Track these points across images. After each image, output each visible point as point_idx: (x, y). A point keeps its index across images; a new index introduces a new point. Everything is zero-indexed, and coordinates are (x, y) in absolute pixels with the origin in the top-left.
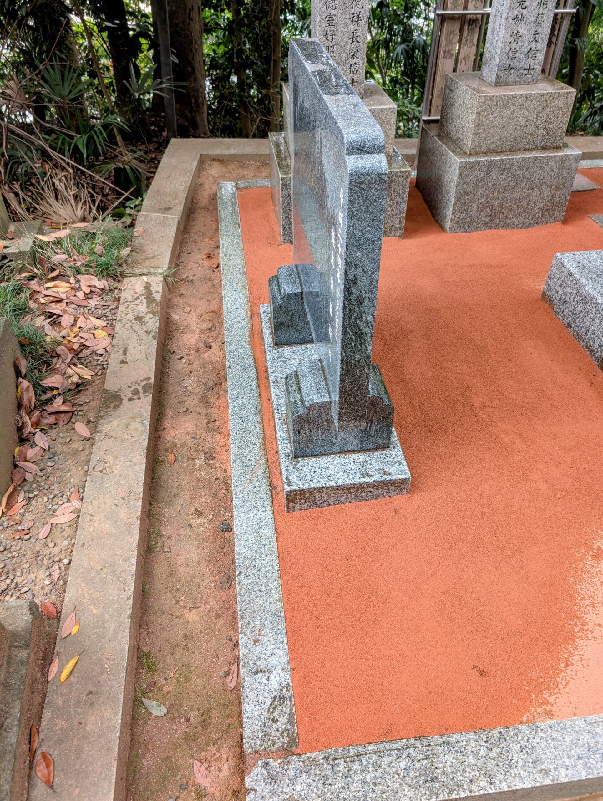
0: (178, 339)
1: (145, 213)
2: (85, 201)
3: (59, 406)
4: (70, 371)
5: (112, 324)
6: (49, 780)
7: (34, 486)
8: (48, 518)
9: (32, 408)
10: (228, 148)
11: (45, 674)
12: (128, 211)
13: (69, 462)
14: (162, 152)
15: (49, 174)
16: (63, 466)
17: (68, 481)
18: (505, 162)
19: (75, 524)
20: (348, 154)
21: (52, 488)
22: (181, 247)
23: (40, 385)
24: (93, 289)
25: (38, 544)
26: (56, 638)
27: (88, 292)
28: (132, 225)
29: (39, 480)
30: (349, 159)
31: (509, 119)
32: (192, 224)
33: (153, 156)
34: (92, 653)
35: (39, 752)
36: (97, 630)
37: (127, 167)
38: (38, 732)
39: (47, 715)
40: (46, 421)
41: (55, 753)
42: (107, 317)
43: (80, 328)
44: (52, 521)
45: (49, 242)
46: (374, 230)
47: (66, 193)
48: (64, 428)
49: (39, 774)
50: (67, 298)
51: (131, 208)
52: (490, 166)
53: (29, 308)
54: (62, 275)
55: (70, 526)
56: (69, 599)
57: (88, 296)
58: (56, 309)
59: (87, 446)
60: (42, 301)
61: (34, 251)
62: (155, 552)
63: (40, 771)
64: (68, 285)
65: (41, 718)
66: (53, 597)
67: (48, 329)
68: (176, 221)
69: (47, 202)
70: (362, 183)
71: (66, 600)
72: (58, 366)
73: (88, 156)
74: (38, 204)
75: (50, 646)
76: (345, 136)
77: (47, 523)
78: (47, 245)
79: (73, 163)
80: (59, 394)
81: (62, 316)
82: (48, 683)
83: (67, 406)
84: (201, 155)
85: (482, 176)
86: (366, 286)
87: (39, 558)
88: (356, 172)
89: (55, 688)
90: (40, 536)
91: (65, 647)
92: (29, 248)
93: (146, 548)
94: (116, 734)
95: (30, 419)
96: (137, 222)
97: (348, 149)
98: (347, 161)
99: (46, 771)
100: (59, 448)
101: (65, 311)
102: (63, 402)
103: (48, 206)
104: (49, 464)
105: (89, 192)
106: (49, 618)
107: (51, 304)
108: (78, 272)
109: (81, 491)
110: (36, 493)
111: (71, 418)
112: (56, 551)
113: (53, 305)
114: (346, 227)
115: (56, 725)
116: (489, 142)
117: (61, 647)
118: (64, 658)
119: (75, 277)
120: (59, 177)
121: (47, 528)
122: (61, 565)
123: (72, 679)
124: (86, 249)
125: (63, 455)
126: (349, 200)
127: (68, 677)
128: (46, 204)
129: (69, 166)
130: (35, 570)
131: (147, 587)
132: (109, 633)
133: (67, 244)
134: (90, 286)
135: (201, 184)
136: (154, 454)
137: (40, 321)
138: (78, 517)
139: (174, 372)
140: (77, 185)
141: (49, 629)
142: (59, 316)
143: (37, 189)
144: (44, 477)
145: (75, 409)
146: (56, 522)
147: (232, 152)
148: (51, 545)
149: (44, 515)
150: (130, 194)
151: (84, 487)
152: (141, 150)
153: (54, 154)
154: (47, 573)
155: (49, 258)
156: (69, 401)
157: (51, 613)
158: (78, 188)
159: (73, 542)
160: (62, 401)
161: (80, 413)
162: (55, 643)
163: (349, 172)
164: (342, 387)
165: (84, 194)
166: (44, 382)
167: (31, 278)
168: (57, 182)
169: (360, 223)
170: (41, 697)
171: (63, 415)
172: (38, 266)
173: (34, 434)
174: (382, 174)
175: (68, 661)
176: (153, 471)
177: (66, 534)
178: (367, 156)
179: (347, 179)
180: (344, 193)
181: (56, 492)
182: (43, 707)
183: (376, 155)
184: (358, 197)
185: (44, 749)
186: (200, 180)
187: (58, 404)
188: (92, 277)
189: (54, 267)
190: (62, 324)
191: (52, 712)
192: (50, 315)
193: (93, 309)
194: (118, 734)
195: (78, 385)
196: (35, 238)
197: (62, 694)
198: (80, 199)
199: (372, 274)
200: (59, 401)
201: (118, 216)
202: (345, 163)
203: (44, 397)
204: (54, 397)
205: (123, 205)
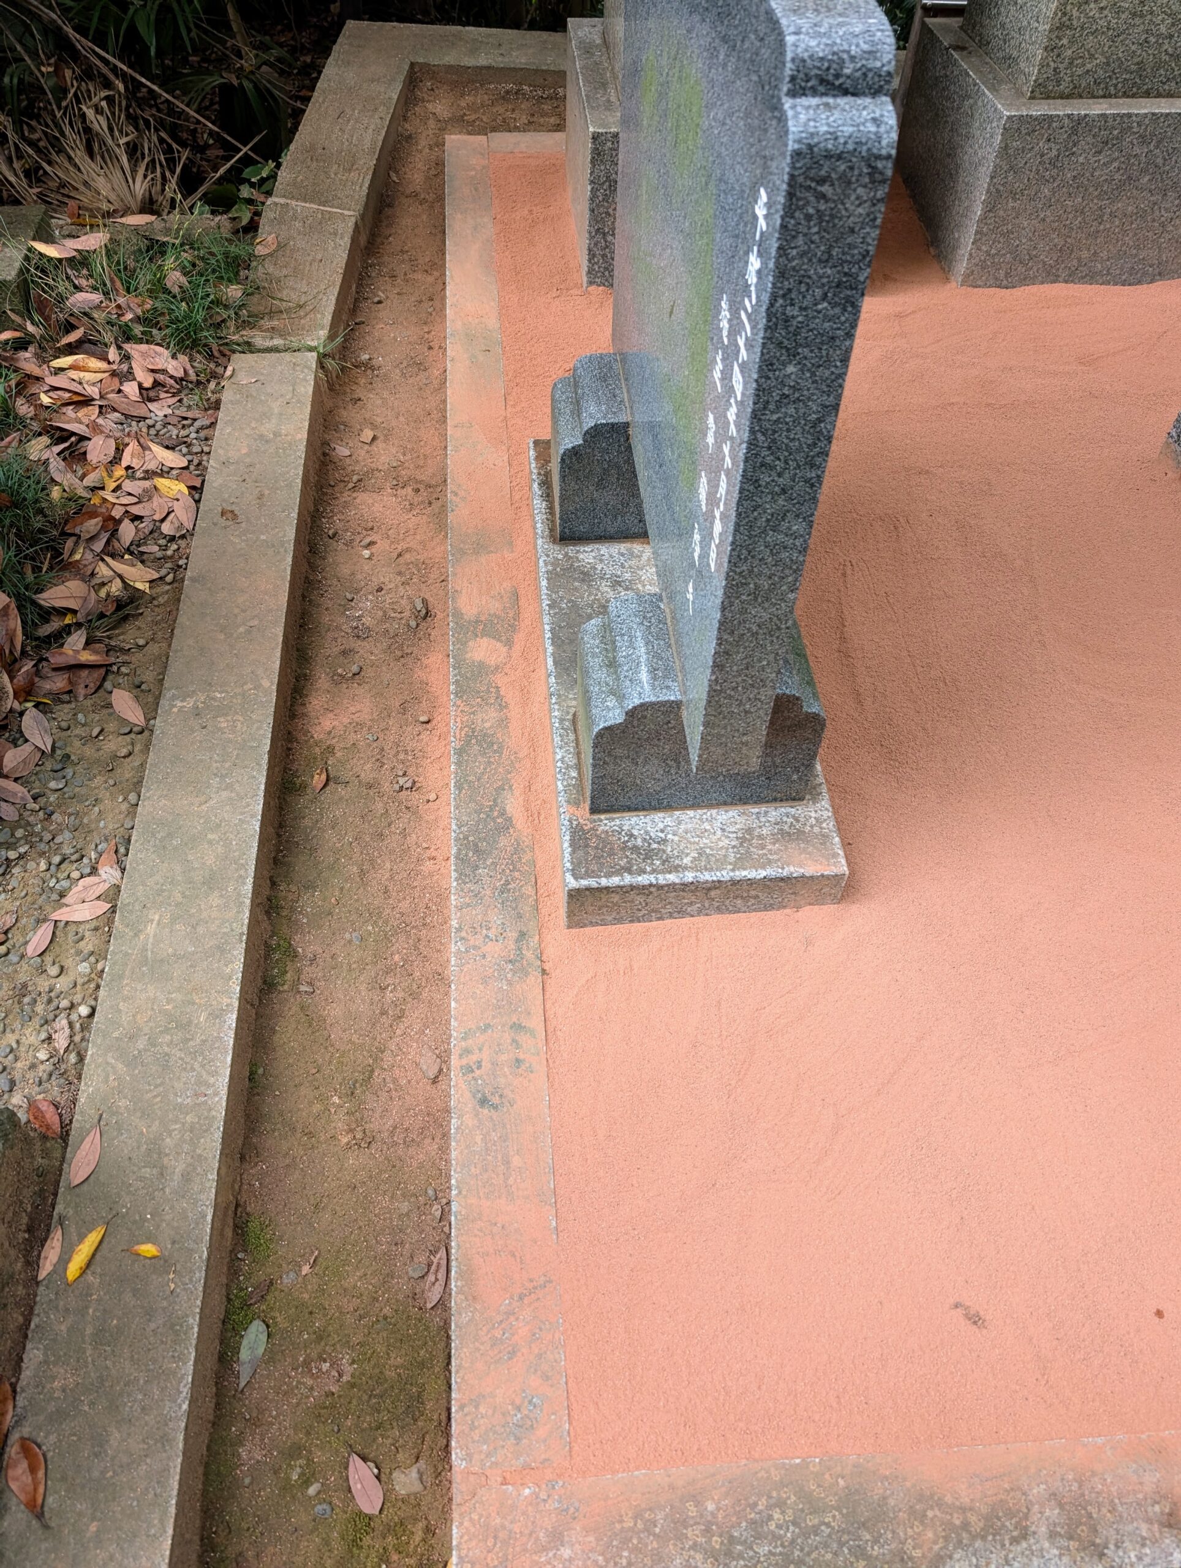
0: (346, 505)
1: (282, 201)
2: (153, 161)
3: (77, 652)
4: (103, 571)
5: (199, 464)
6: (35, 1500)
7: (19, 833)
8: (48, 909)
9: (17, 654)
10: (473, 51)
11: (32, 1263)
12: (245, 192)
13: (99, 780)
14: (326, 52)
15: (72, 91)
16: (83, 791)
17: (93, 826)
18: (1110, 123)
19: (105, 924)
20: (792, 94)
21: (58, 840)
22: (360, 285)
23: (34, 603)
24: (161, 377)
25: (25, 967)
26: (58, 1183)
27: (148, 383)
28: (252, 228)
29: (31, 819)
30: (793, 107)
31: (1134, 15)
32: (387, 232)
33: (308, 59)
34: (135, 1222)
35: (15, 1437)
36: (147, 1172)
37: (246, 83)
38: (14, 1391)
39: (34, 1355)
40: (47, 686)
41: (49, 1441)
42: (189, 445)
43: (128, 468)
44: (55, 916)
45: (60, 260)
46: (837, 310)
47: (110, 141)
48: (89, 702)
49: (14, 1486)
50: (102, 397)
51: (252, 185)
52: (1074, 131)
53: (16, 416)
54: (90, 341)
55: (96, 929)
56: (88, 1097)
57: (147, 395)
58: (74, 421)
59: (138, 748)
60: (45, 400)
61: (25, 280)
62: (280, 992)
63: (17, 1479)
64: (103, 365)
65: (21, 1360)
66: (55, 1090)
67: (56, 467)
68: (351, 224)
69: (70, 158)
70: (822, 181)
71: (82, 1099)
72: (77, 557)
73: (160, 53)
74: (50, 163)
75: (44, 1199)
76: (790, 39)
77: (45, 920)
78: (56, 267)
79: (125, 68)
80: (79, 625)
81: (90, 439)
82: (38, 1283)
83: (96, 652)
84: (412, 64)
85: (1054, 153)
86: (799, 450)
87: (26, 1000)
88: (810, 147)
89: (52, 1296)
90: (31, 950)
91: (77, 1205)
92: (14, 273)
93: (260, 982)
94: (180, 1407)
95: (12, 678)
96: (263, 221)
97: (793, 79)
98: (790, 113)
99: (27, 1479)
100: (76, 748)
101: (95, 427)
102: (88, 643)
103: (71, 168)
104: (53, 785)
105: (162, 141)
106: (44, 1138)
107: (64, 410)
108: (127, 335)
109: (122, 850)
110: (22, 850)
111: (104, 679)
112: (62, 984)
113: (69, 411)
114: (766, 298)
115: (54, 1378)
116: (1079, 72)
117: (67, 1205)
118: (73, 1229)
119: (119, 348)
120: (95, 100)
121: (46, 930)
122: (74, 1017)
123: (90, 1278)
124: (144, 279)
125: (84, 764)
126: (784, 227)
127: (84, 1271)
128: (67, 164)
129: (117, 77)
130: (17, 1025)
131: (260, 1071)
132: (172, 1180)
133: (101, 264)
134: (153, 371)
135: (410, 137)
136: (285, 770)
137: (39, 448)
138: (113, 910)
139: (335, 582)
140: (132, 119)
141: (45, 1162)
142: (83, 438)
143: (47, 126)
144: (41, 813)
145: (112, 660)
146: (64, 918)
147: (482, 61)
148: (54, 971)
149: (40, 901)
150: (250, 149)
151: (129, 841)
152: (281, 45)
153: (82, 43)
154: (43, 1036)
155: (61, 299)
156: (100, 641)
157: (48, 1127)
158: (137, 128)
159: (99, 966)
160: (83, 640)
161: (123, 669)
162: (56, 1195)
163: (792, 146)
164: (716, 680)
165: (150, 141)
166: (44, 595)
167: (21, 345)
168: (90, 113)
169: (803, 288)
170: (23, 1314)
171: (85, 673)
172: (36, 317)
173: (22, 714)
174: (878, 157)
175: (81, 1238)
176: (281, 808)
177: (87, 946)
178: (842, 101)
179: (782, 169)
180: (769, 205)
181: (67, 850)
182: (26, 1336)
183: (868, 101)
184: (808, 217)
185: (26, 1431)
186: (407, 126)
187: (75, 647)
188: (158, 349)
189: (72, 320)
190: (89, 457)
191: (46, 1348)
192: (61, 436)
193: (158, 426)
194: (185, 1406)
195: (120, 605)
196: (30, 249)
197: (67, 1310)
198: (143, 155)
199: (820, 420)
200: (76, 641)
201: (220, 202)
202: (782, 120)
203: (45, 630)
204: (67, 630)
205: (235, 177)
